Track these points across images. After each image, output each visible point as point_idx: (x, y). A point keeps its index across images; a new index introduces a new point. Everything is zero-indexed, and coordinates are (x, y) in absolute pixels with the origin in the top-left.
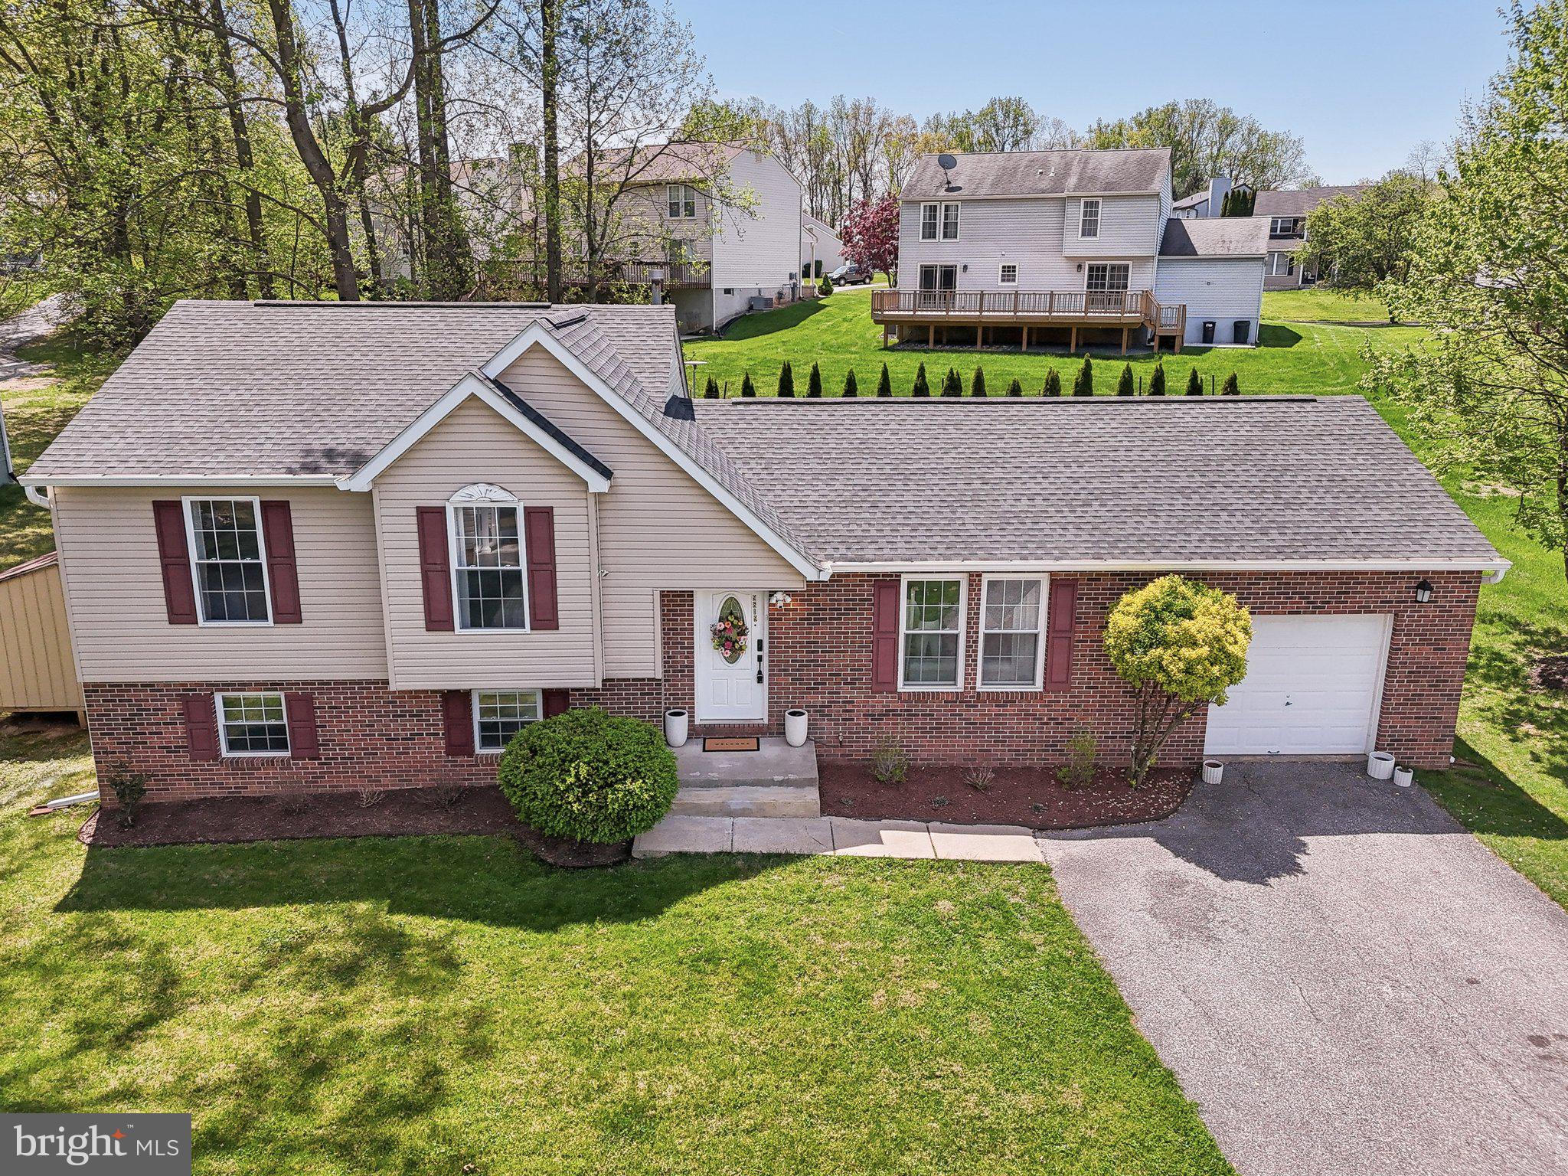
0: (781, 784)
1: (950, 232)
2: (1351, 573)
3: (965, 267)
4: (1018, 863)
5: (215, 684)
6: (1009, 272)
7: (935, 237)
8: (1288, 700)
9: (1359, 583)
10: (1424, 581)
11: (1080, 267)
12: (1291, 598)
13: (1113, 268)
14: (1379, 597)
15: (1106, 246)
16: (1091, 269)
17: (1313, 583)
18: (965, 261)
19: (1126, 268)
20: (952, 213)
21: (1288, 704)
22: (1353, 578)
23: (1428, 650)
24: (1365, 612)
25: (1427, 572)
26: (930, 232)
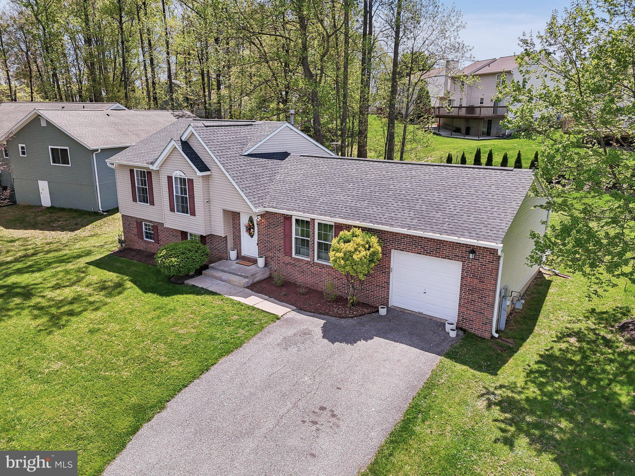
0: (240, 276)
2: (441, 241)
4: (272, 314)
5: (144, 220)
8: (425, 291)
9: (445, 246)
10: (473, 250)
12: (417, 247)
14: (453, 253)
17: (426, 242)
21: (425, 293)
22: (442, 243)
23: (476, 281)
24: (448, 259)
25: (474, 246)
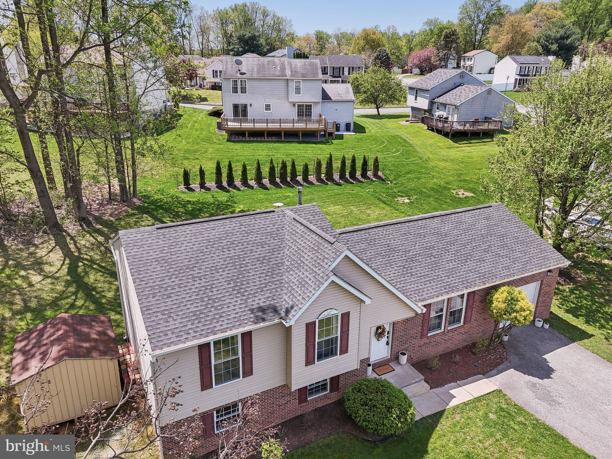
0: (414, 383)
1: (244, 90)
3: (251, 105)
6: (268, 107)
7: (237, 93)
11: (294, 105)
13: (306, 106)
15: (304, 98)
16: (298, 105)
18: (251, 102)
19: (311, 106)
20: (243, 83)
26: (235, 90)
